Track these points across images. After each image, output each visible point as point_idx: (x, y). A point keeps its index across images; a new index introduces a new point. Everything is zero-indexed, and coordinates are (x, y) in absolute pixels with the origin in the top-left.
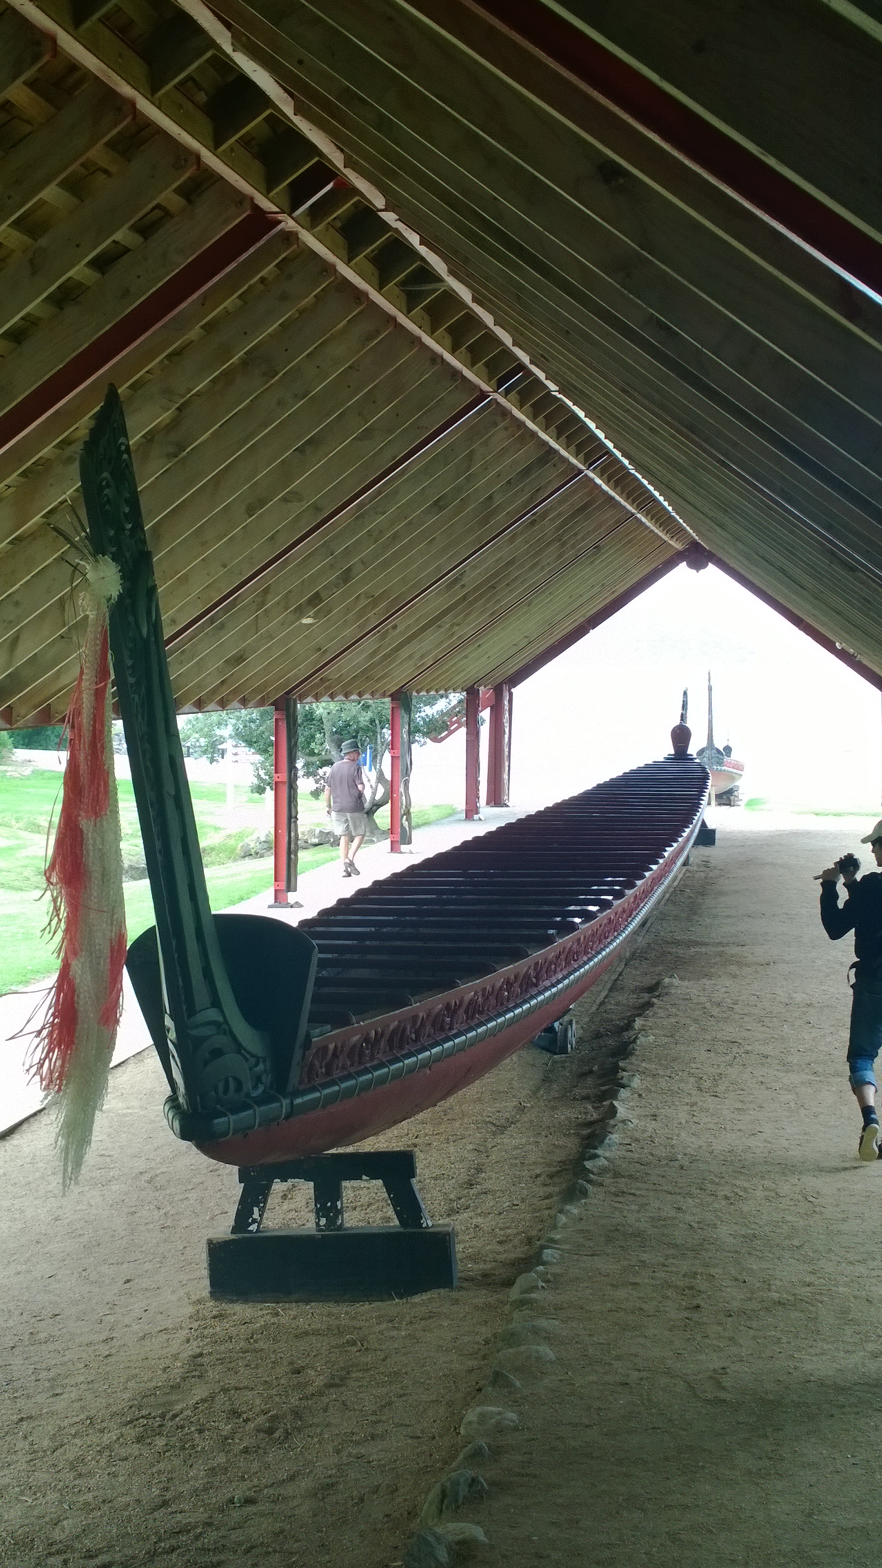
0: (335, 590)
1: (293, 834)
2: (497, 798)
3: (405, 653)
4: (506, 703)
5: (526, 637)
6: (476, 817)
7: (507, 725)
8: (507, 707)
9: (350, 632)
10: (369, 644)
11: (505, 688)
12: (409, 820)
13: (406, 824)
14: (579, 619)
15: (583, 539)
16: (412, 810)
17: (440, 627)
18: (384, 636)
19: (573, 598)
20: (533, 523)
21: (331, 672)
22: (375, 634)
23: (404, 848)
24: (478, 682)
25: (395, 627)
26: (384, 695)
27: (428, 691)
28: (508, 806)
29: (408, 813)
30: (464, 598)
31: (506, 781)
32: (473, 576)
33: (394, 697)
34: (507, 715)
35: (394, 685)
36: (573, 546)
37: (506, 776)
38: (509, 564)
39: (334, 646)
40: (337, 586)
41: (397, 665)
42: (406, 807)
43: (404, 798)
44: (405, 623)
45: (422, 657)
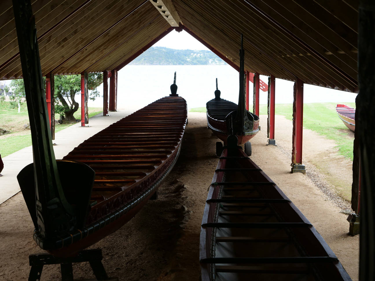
0: (71, 36)
1: (53, 120)
2: (113, 108)
3: (87, 59)
4: (115, 76)
5: (124, 54)
6: (107, 115)
7: (116, 83)
8: (116, 78)
9: (73, 51)
10: (78, 55)
11: (115, 71)
12: (88, 115)
13: (87, 117)
14: (140, 48)
15: (147, 20)
16: (88, 112)
17: (100, 49)
18: (83, 53)
19: (140, 41)
20: (133, 15)
21: (64, 65)
22: (80, 52)
23: (86, 125)
24: (107, 69)
25: (86, 50)
26: (79, 73)
27: (92, 72)
28: (116, 111)
29: (87, 113)
30: (109, 40)
31: (116, 103)
32: (112, 32)
33: (82, 74)
34: (116, 80)
35: (82, 70)
36: (144, 23)
37: (116, 101)
38: (124, 29)
39: (67, 56)
40: (72, 35)
41: (84, 63)
42: (87, 111)
43: (86, 108)
44: (90, 48)
45: (92, 60)
